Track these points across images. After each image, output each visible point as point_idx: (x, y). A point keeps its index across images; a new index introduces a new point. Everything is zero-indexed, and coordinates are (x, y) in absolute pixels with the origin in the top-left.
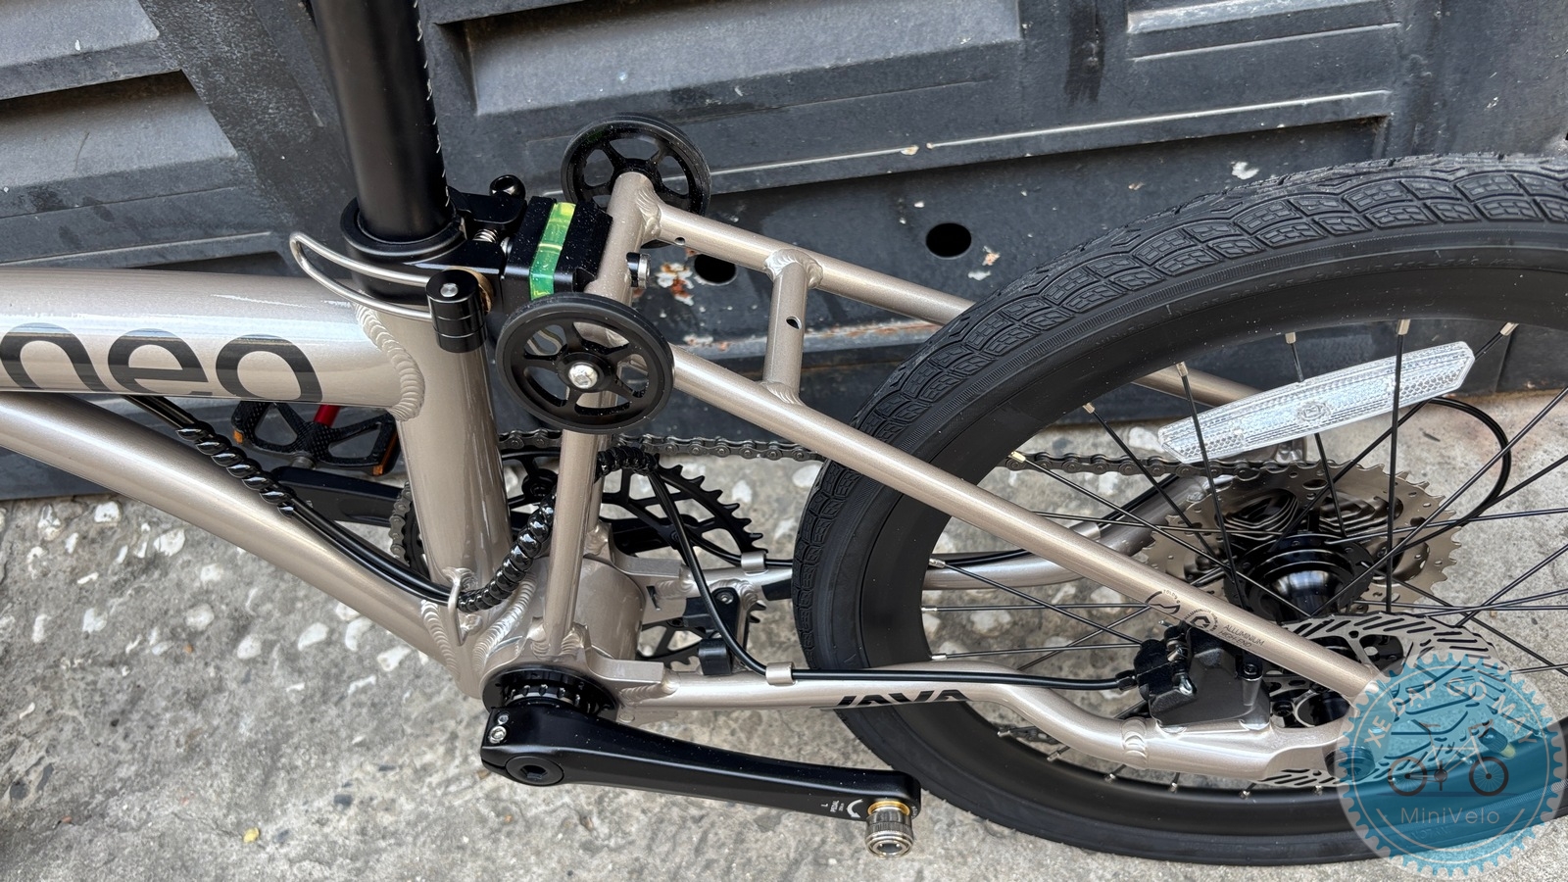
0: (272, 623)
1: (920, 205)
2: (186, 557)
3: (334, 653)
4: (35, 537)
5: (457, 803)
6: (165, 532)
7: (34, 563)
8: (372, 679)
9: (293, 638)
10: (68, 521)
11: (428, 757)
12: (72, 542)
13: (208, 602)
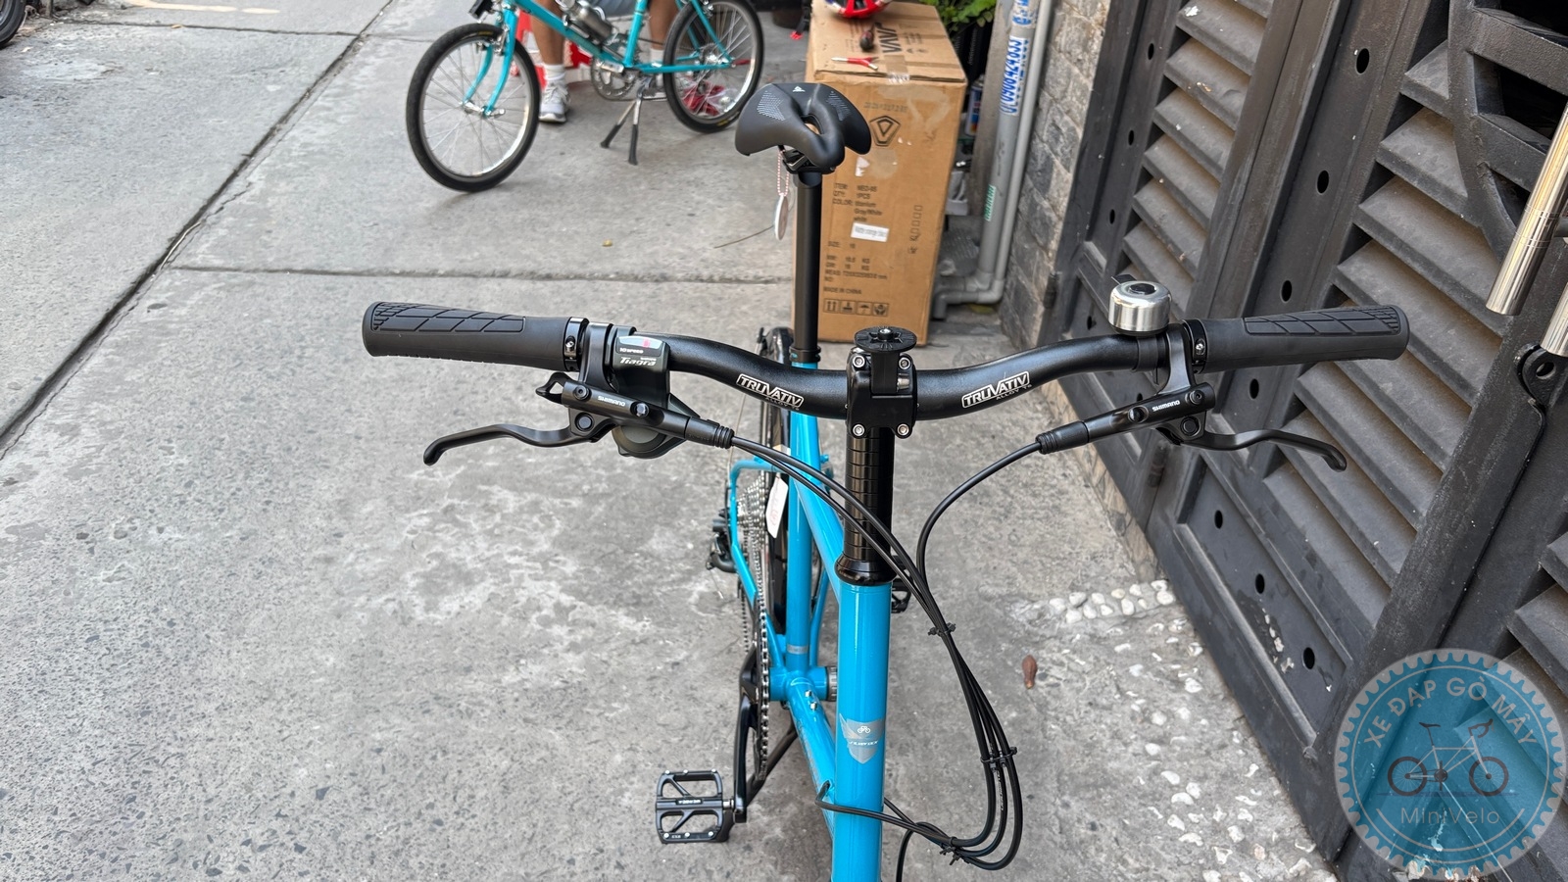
0: (1170, 755)
2: (1188, 697)
4: (1168, 620)
6: (1197, 681)
7: (1154, 629)
8: (1160, 817)
9: (1167, 768)
10: (1182, 633)
13: (1168, 720)
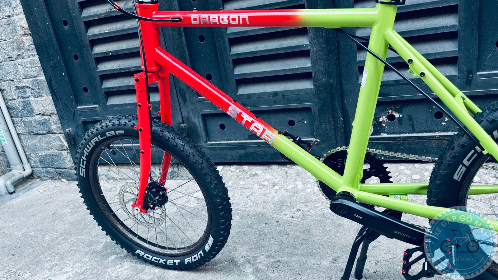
0: (282, 184)
1: (434, 107)
3: (296, 189)
5: (325, 212)
7: (229, 174)
8: (304, 193)
9: (286, 187)
10: (237, 168)
11: (318, 205)
12: (238, 171)
